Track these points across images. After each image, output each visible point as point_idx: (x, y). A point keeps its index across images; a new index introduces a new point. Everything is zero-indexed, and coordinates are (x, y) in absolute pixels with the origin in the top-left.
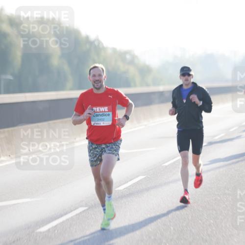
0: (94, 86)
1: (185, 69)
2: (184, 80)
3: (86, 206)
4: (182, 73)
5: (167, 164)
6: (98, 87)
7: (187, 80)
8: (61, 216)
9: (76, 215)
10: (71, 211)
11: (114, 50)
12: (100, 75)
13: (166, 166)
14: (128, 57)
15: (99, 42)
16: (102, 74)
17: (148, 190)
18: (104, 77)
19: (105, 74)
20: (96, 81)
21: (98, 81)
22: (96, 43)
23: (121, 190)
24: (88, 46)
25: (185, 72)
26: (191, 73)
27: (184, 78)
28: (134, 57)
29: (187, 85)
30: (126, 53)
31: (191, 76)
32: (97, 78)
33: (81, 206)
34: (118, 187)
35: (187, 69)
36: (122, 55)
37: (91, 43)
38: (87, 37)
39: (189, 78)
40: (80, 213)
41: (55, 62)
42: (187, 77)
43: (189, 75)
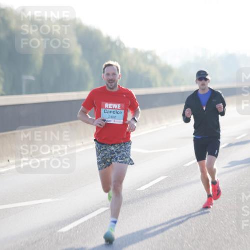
0: (108, 85)
1: (202, 74)
2: (200, 84)
3: (107, 207)
4: (199, 77)
5: (188, 165)
6: (112, 87)
7: (204, 85)
8: (83, 216)
9: (98, 215)
10: (93, 212)
11: (136, 51)
12: (114, 74)
13: (188, 167)
14: (149, 57)
15: (121, 43)
16: (117, 73)
17: (169, 190)
19: (120, 74)
20: (110, 80)
21: (112, 80)
22: (118, 44)
23: (143, 191)
24: (109, 47)
25: (202, 77)
26: (208, 77)
27: (201, 83)
28: (155, 58)
29: (204, 90)
30: (147, 53)
31: (208, 81)
32: (111, 77)
33: (103, 207)
34: (140, 187)
35: (204, 73)
36: (143, 56)
37: (113, 44)
38: (109, 39)
39: (206, 83)
40: (102, 213)
41: (77, 62)
42: (204, 81)
43: (206, 80)
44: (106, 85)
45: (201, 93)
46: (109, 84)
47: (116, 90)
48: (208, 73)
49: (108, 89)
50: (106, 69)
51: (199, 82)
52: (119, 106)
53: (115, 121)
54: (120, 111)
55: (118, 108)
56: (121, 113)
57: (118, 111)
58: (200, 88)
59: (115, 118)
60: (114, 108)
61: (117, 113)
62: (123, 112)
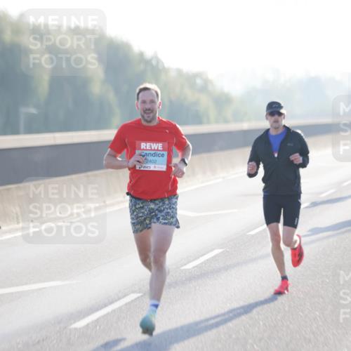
0: (143, 116)
1: (274, 106)
2: (272, 121)
3: (140, 292)
4: (270, 111)
5: (253, 233)
6: (149, 119)
7: (276, 121)
9: (126, 304)
11: (179, 72)
12: (153, 102)
13: (253, 236)
14: (199, 81)
15: (158, 61)
16: (156, 100)
17: (227, 268)
18: (158, 103)
19: (160, 100)
20: (146, 110)
21: (149, 110)
22: (154, 63)
23: (189, 269)
24: (142, 67)
25: (274, 110)
26: (282, 111)
28: (207, 82)
29: (276, 129)
30: (196, 76)
31: (283, 116)
32: (148, 106)
33: (133, 292)
34: (185, 265)
35: (277, 105)
36: (190, 79)
37: (147, 62)
38: (141, 54)
39: (280, 118)
40: (132, 301)
41: (96, 88)
42: (276, 117)
43: (280, 114)
44: (140, 117)
45: (273, 132)
46: (146, 116)
47: (155, 123)
48: (282, 105)
49: (144, 123)
50: (141, 94)
51: (269, 117)
52: (160, 146)
53: (155, 167)
54: (161, 153)
55: (159, 149)
56: (163, 155)
57: (158, 152)
58: (271, 126)
59: (155, 162)
60: (153, 148)
61: (158, 155)
62: (166, 153)
